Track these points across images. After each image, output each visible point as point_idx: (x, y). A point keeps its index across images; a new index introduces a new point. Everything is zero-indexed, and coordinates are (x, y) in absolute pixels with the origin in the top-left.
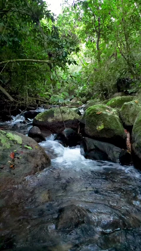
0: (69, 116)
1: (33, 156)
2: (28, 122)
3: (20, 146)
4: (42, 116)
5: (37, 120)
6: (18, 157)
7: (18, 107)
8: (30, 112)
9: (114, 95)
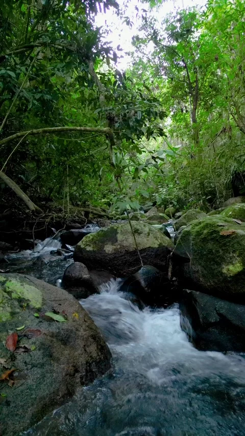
0: (148, 240)
1: (67, 340)
2: (66, 252)
3: (36, 315)
4: (92, 239)
5: (82, 249)
6: (26, 346)
7: (49, 223)
8: (72, 232)
9: (226, 202)
